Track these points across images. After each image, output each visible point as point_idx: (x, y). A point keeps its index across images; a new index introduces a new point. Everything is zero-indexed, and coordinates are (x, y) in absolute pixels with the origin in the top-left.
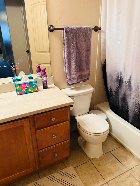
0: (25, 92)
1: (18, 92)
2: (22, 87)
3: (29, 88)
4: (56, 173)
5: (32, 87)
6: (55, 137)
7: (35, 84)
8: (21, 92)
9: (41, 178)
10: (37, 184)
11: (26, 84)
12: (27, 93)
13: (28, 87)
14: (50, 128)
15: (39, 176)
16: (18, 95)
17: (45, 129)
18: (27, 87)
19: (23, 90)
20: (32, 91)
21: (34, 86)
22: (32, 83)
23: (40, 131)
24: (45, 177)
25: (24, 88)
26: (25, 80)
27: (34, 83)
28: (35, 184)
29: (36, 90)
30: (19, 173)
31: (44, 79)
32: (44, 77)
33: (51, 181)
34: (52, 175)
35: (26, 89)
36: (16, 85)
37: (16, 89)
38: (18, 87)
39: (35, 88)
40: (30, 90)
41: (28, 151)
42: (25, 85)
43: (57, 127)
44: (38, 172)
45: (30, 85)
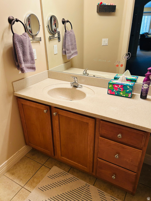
0: (116, 93)
1: (109, 91)
2: (114, 87)
3: (122, 91)
4: (110, 195)
5: (125, 91)
6: (117, 156)
7: (130, 88)
8: (112, 92)
9: (95, 186)
10: (88, 187)
11: (120, 86)
12: (118, 95)
13: (121, 89)
14: (115, 143)
15: (95, 183)
16: (108, 94)
17: (108, 141)
18: (119, 89)
19: (115, 90)
20: (124, 96)
21: (128, 91)
22: (126, 86)
23: (103, 139)
24: (97, 188)
25: (116, 88)
26: (122, 81)
27: (128, 87)
28: (87, 185)
29: (129, 96)
30: (77, 164)
31: (144, 86)
32: (146, 83)
33: (99, 197)
34: (105, 193)
35: (118, 91)
36: (109, 83)
37: (108, 88)
38: (110, 86)
39: (128, 93)
40: (121, 93)
41: (88, 151)
42: (118, 87)
43: (124, 148)
44: (97, 178)
45: (124, 88)
